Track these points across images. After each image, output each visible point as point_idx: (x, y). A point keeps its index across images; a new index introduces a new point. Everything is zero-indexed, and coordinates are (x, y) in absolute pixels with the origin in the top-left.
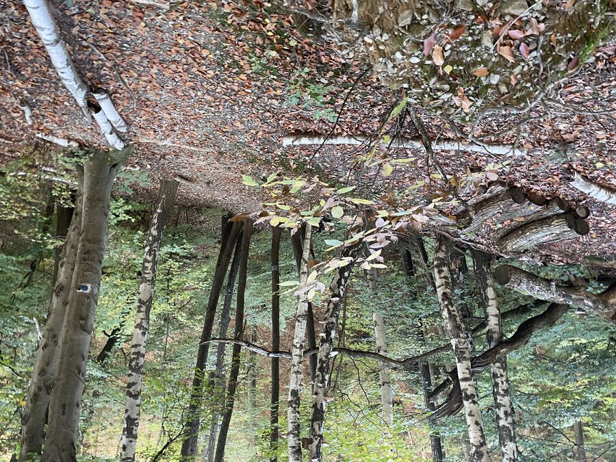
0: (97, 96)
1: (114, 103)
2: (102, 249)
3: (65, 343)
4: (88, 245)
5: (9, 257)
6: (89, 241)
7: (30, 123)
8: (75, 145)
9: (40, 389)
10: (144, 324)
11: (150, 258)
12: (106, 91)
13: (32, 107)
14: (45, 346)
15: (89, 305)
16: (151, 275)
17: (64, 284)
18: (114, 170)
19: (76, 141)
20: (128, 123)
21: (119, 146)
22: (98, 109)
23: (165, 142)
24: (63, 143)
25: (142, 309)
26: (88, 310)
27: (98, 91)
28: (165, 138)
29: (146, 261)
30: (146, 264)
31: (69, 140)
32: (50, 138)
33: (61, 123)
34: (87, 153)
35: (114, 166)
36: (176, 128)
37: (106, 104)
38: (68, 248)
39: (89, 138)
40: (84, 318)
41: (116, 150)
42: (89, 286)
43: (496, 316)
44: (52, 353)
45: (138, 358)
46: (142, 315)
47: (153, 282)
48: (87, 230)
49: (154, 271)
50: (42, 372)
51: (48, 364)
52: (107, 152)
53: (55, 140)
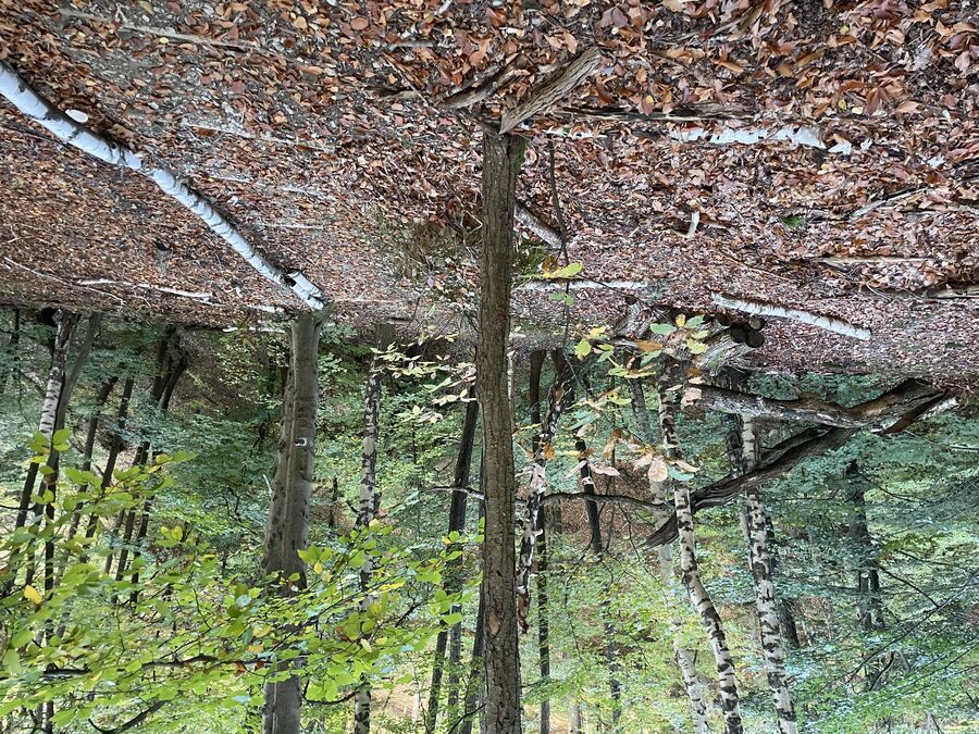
0: (291, 275)
1: (306, 276)
2: (314, 405)
3: (290, 490)
4: (301, 403)
5: (235, 423)
6: (302, 399)
7: (241, 296)
8: (281, 310)
9: (274, 535)
10: (370, 479)
11: (370, 410)
12: (298, 270)
13: (241, 286)
14: (275, 498)
15: (307, 456)
16: (374, 427)
17: (286, 440)
18: (319, 328)
19: (282, 306)
20: (321, 289)
21: (319, 306)
22: (294, 283)
23: (358, 300)
24: (271, 310)
25: (367, 464)
26: (306, 461)
27: (291, 271)
28: (357, 296)
29: (367, 413)
30: (368, 417)
31: (276, 306)
32: (259, 307)
33: (266, 295)
34: (293, 315)
35: (318, 324)
36: (363, 287)
37: (299, 278)
38: (286, 407)
39: (292, 303)
40: (304, 468)
41: (317, 310)
42: (305, 439)
43: (751, 441)
44: (282, 503)
45: (366, 514)
46: (367, 470)
47: (375, 435)
48: (299, 389)
49: (376, 423)
50: (275, 521)
51: (279, 513)
52: (310, 313)
53: (264, 308)
